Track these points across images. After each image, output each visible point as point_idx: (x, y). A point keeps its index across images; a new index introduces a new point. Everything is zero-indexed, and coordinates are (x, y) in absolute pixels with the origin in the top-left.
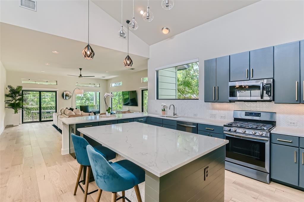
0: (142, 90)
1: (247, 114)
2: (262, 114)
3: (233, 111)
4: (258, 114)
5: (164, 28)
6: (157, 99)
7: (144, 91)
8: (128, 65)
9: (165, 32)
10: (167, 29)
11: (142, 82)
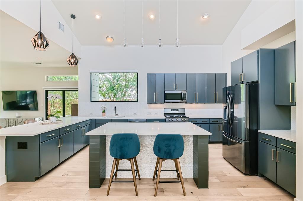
0: (46, 90)
1: (172, 110)
2: (179, 109)
3: (164, 109)
4: (177, 110)
5: (109, 37)
6: (91, 101)
7: (48, 92)
8: (72, 64)
9: (109, 40)
10: (112, 38)
11: (46, 80)
